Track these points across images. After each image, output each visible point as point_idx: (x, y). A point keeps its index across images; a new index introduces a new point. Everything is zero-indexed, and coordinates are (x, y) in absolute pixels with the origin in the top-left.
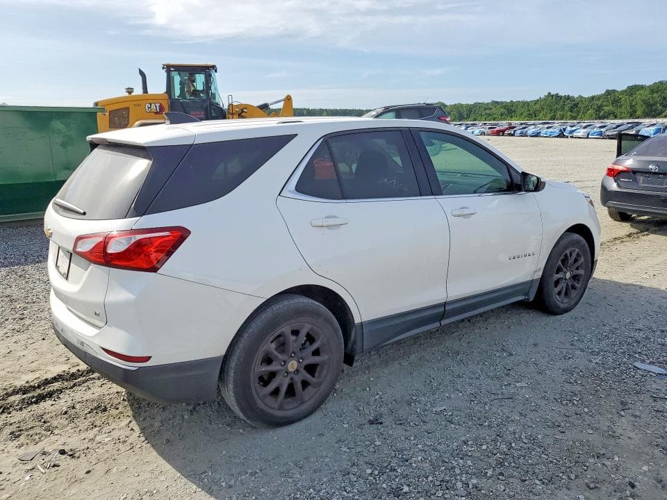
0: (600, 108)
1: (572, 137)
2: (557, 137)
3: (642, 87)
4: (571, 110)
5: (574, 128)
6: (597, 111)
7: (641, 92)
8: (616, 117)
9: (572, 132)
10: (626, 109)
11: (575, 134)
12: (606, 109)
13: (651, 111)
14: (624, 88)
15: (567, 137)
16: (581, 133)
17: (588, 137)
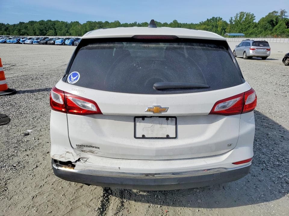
0: (20, 30)
1: (24, 43)
2: (16, 43)
3: (36, 22)
4: (6, 30)
5: (24, 39)
6: (19, 31)
7: (36, 24)
8: (28, 35)
9: (23, 41)
10: (31, 31)
11: (26, 42)
12: (23, 31)
13: (42, 33)
14: (28, 22)
15: (22, 43)
16: (28, 41)
17: (32, 44)
